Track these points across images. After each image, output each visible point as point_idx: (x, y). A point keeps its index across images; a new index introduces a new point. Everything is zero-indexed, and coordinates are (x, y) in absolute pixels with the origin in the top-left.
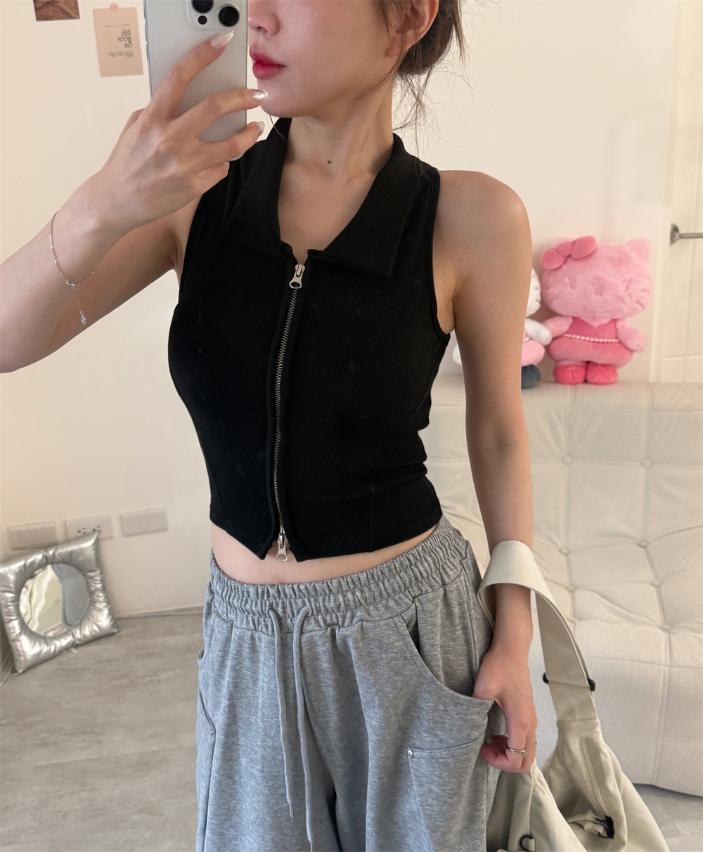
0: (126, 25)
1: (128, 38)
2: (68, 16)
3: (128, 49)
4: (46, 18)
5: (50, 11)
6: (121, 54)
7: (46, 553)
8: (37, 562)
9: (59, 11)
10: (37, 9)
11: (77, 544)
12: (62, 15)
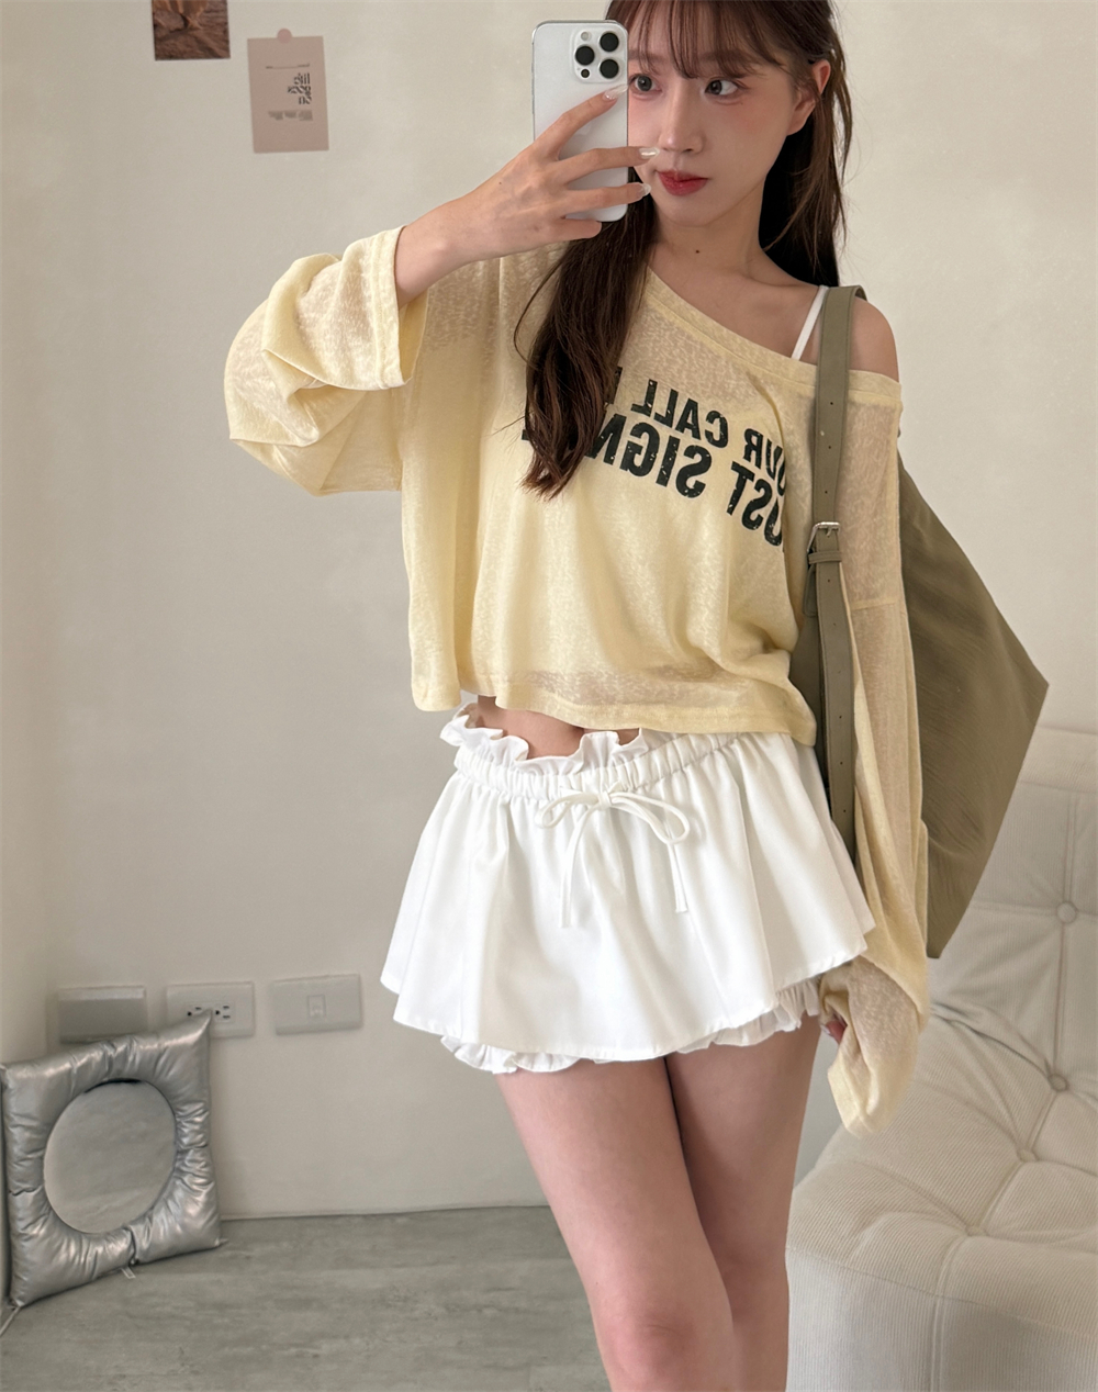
0: (303, 66)
1: (305, 88)
2: (210, 53)
3: (304, 107)
4: (171, 57)
5: (180, 43)
6: (291, 115)
7: (111, 1052)
8: (93, 1066)
9: (195, 44)
10: (158, 40)
11: (172, 1039)
12: (198, 51)
